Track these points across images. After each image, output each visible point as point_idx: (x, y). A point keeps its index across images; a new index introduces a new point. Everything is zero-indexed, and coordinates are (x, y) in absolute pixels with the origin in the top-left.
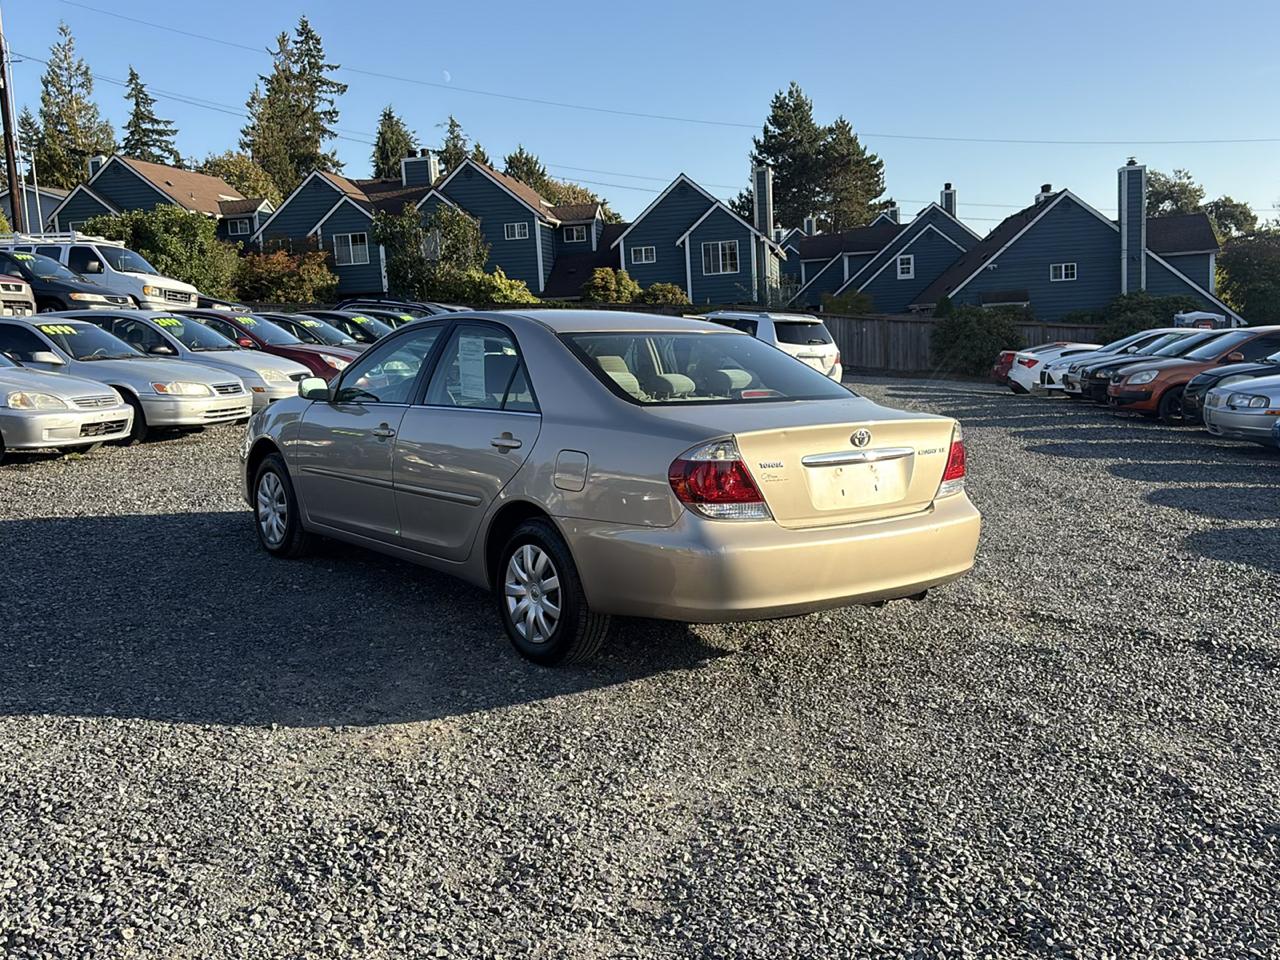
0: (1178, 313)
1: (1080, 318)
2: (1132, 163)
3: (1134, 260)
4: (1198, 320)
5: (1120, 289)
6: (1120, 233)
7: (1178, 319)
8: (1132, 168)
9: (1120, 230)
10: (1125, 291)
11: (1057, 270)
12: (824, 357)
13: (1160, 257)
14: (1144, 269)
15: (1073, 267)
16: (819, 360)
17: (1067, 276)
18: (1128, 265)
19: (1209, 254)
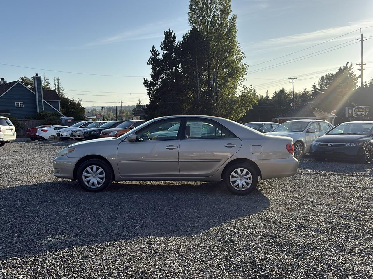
0: (61, 117)
1: (29, 118)
2: (37, 75)
3: (40, 102)
4: (68, 119)
5: (37, 110)
6: (35, 94)
7: (62, 118)
8: (37, 76)
9: (35, 93)
10: (38, 111)
11: (18, 104)
12: (12, 129)
13: (47, 101)
14: (43, 104)
15: (22, 103)
16: (11, 131)
17: (21, 106)
18: (39, 103)
19: (58, 101)
